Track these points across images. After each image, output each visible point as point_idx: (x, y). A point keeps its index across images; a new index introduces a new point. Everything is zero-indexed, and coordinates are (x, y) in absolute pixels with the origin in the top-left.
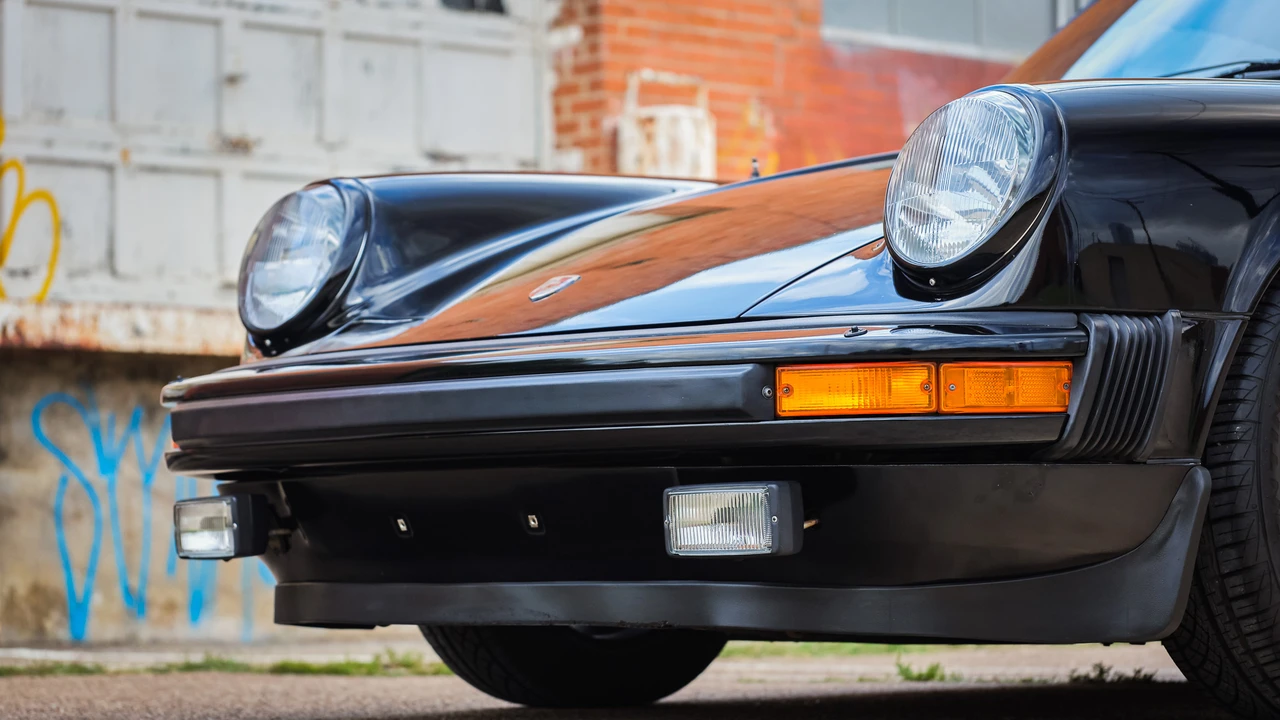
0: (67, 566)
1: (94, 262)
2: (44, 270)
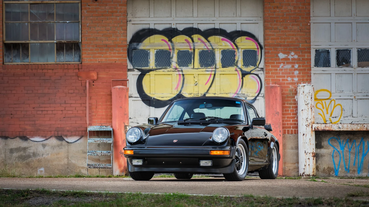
0: (334, 164)
1: (349, 115)
2: (339, 117)
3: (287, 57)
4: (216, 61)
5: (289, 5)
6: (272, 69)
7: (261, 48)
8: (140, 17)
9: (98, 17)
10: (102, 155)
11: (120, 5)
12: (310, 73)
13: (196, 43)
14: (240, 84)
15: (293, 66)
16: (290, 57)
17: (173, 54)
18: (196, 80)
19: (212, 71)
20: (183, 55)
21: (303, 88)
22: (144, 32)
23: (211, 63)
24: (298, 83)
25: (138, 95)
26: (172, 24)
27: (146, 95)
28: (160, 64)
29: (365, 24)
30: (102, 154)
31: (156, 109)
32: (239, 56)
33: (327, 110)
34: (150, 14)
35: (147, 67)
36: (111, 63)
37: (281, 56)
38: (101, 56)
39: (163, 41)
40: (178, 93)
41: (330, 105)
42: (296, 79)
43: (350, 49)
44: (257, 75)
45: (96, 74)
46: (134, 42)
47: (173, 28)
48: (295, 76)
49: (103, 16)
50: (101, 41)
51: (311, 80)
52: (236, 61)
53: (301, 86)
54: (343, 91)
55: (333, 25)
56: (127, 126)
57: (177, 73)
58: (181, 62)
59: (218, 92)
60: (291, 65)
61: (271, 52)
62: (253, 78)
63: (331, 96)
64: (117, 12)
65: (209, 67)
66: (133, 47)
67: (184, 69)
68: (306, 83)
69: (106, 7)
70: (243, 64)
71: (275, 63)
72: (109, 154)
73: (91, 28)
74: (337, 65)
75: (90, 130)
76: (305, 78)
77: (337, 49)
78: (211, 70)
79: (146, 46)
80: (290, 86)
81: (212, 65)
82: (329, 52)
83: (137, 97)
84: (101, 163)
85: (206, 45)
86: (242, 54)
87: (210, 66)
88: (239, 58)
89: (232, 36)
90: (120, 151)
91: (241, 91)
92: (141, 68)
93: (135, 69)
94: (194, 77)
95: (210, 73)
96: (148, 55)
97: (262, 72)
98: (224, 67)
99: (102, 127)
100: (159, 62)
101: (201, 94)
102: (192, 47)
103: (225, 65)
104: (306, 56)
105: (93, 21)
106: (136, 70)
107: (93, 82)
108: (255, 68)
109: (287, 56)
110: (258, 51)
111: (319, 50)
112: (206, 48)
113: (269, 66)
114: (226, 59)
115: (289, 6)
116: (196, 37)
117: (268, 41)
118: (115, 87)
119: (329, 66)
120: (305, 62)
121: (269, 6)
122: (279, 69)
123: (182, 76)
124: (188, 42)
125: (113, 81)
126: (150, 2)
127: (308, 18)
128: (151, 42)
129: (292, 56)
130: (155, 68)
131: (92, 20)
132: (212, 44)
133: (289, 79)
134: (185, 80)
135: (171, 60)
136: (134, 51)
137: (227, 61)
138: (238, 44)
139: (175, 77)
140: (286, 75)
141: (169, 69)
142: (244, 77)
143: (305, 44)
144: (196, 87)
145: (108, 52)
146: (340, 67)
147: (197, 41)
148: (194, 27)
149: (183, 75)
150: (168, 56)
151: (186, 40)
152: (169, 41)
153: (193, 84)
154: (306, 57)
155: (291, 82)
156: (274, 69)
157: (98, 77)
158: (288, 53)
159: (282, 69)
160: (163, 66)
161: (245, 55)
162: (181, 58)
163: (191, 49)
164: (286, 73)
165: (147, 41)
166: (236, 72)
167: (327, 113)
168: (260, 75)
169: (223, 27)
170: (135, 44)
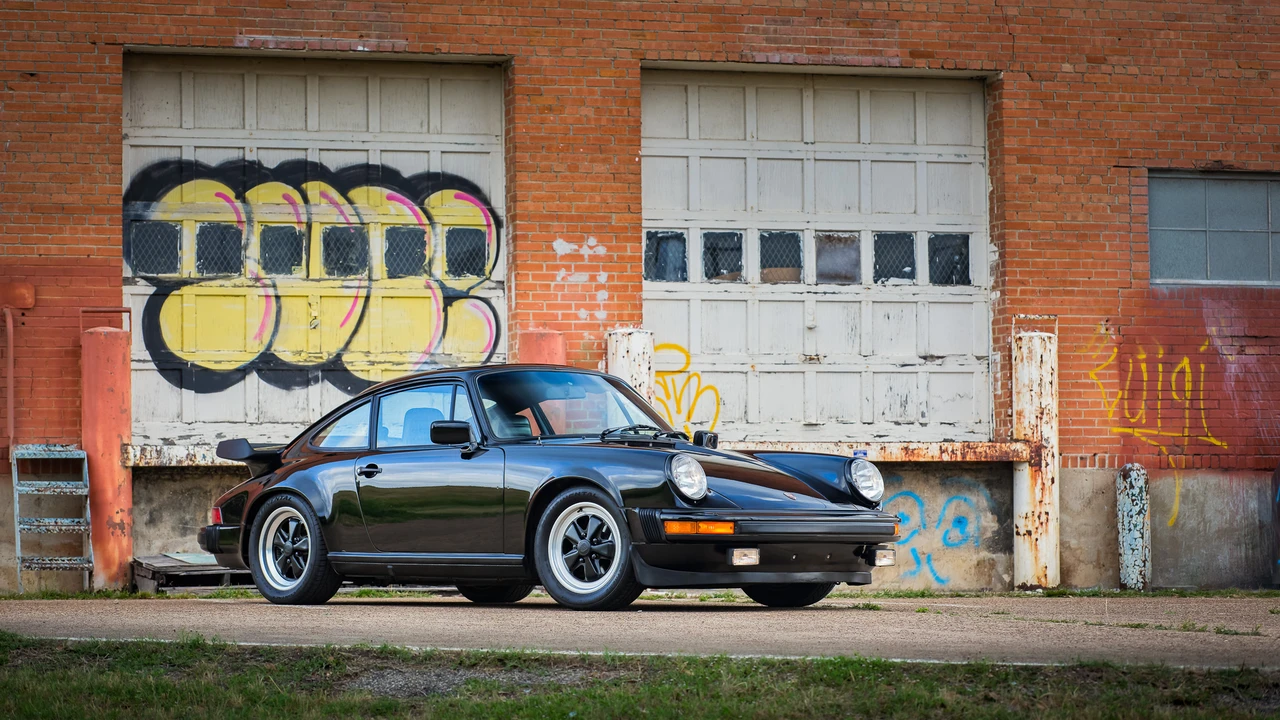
1: (737, 417)
2: (711, 422)
3: (576, 250)
4: (371, 258)
5: (583, 102)
6: (536, 285)
7: (499, 224)
8: (154, 127)
9: (37, 124)
10: (61, 530)
11: (103, 90)
12: (641, 299)
13: (316, 205)
14: (438, 327)
15: (593, 278)
16: (585, 251)
17: (248, 235)
18: (313, 315)
19: (359, 287)
20: (276, 239)
21: (625, 339)
22: (166, 170)
23: (357, 265)
24: (605, 326)
25: (147, 355)
26: (247, 151)
27: (172, 355)
28: (210, 264)
29: (780, 161)
30: (63, 528)
31: (200, 395)
32: (435, 246)
33: (678, 402)
34: (184, 119)
35: (171, 272)
36: (77, 259)
37: (561, 247)
38: (47, 239)
39: (221, 199)
40: (262, 349)
41: (686, 388)
42: (601, 315)
43: (742, 232)
44: (486, 301)
45: (32, 292)
46: (136, 199)
47: (248, 161)
48: (599, 306)
49: (52, 119)
50: (48, 195)
51: (641, 316)
52: (427, 261)
53: (619, 336)
54: (720, 350)
55: (694, 162)
56: (128, 445)
57: (262, 291)
58: (270, 259)
59: (376, 348)
60: (588, 274)
61: (533, 236)
62: (476, 310)
63: (688, 364)
64: (93, 110)
65: (352, 277)
66: (133, 213)
67: (280, 279)
68: (627, 325)
69: (62, 95)
70: (447, 269)
71: (542, 266)
72: (82, 528)
73: (18, 154)
74: (706, 275)
75: (19, 456)
76: (626, 312)
77: (706, 231)
78: (356, 283)
79: (173, 212)
80: (586, 334)
81: (360, 271)
82: (685, 240)
83: (144, 361)
84: (43, 553)
85: (342, 213)
86: (445, 240)
87: (354, 274)
88: (435, 252)
89: (418, 188)
90: (107, 519)
91: (441, 345)
92: (155, 275)
93: (137, 279)
94: (310, 304)
95: (353, 292)
96: (176, 237)
97: (500, 292)
98: (395, 277)
99: (53, 449)
100: (206, 259)
101: (329, 355)
102: (304, 218)
103: (395, 270)
104: (629, 249)
105: (23, 135)
106: (143, 282)
107: (23, 314)
108: (479, 280)
109: (576, 247)
110: (490, 234)
111: (657, 233)
112: (342, 220)
113: (528, 275)
114: (398, 254)
115: (583, 108)
116: (313, 188)
117: (526, 204)
118: (92, 330)
119: (685, 279)
120: (626, 268)
121: (529, 104)
122: (556, 285)
123: (273, 299)
124: (292, 202)
125: (84, 312)
126: (183, 83)
127: (636, 142)
128: (185, 200)
129: (591, 248)
130: (198, 276)
131: (20, 132)
132: (360, 211)
133: (583, 313)
134: (284, 313)
135: (243, 252)
136: (134, 224)
137: (401, 260)
138: (433, 212)
139: (255, 302)
140: (573, 303)
141: (238, 280)
142: (451, 305)
143: (628, 216)
144: (314, 335)
145: (68, 227)
146: (714, 280)
147: (317, 202)
148: (309, 159)
149: (278, 297)
150: (235, 243)
151: (286, 197)
152: (237, 197)
153: (304, 326)
154: (629, 253)
155: (588, 321)
156: (541, 286)
157: (36, 300)
158: (580, 241)
159: (564, 286)
160: (219, 271)
161: (452, 244)
162: (270, 249)
163: (299, 222)
164: (573, 297)
165: (172, 198)
166: (429, 293)
167: (679, 412)
168: (494, 302)
169: (391, 161)
170: (139, 204)
